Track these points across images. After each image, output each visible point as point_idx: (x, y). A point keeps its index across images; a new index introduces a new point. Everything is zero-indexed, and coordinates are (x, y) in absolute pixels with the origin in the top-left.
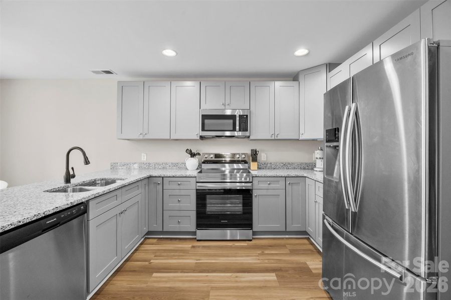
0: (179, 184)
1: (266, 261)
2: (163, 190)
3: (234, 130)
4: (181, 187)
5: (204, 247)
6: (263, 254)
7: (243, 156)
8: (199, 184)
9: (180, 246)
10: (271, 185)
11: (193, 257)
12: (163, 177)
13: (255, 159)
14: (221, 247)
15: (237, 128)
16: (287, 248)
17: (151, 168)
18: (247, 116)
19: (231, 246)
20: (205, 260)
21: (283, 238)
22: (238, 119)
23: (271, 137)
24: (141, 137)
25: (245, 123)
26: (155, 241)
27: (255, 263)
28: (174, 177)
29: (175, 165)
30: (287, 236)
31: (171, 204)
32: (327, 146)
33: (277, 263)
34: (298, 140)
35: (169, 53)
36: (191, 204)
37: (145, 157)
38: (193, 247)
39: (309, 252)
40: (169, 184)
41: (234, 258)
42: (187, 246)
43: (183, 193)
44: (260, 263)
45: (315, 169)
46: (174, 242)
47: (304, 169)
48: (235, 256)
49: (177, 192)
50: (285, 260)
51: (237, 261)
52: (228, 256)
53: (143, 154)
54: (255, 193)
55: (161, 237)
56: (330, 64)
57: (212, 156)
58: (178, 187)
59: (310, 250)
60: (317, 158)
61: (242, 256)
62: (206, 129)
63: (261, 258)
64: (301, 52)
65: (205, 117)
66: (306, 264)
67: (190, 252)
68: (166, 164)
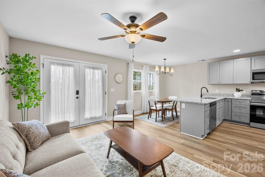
0: (240, 102)
2: (232, 104)
8: (252, 103)
12: (232, 99)
17: (221, 96)
24: (218, 83)
28: (237, 99)
31: (236, 110)
40: (235, 102)
49: (239, 106)
55: (230, 122)
57: (258, 91)
62: (254, 79)
68: (229, 94)
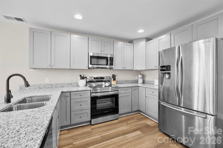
0: (81, 95)
1: (132, 126)
2: (70, 99)
3: (107, 64)
4: (82, 97)
5: (98, 127)
6: (127, 124)
7: (108, 78)
8: (93, 94)
9: (84, 130)
10: (126, 91)
11: (97, 134)
12: (70, 92)
13: (114, 79)
14: (107, 125)
15: (109, 64)
16: (135, 119)
17: (53, 87)
18: (113, 58)
19: (111, 124)
20: (104, 134)
21: (130, 115)
22: (109, 59)
23: (123, 68)
24: (50, 67)
25: (112, 61)
26: (66, 131)
27: (128, 129)
28: (78, 91)
29: (70, 84)
30: (131, 114)
31: (75, 107)
32: (161, 73)
33: (136, 126)
34: (133, 70)
35: (79, 17)
36: (87, 106)
37: (49, 80)
38: (92, 129)
39: (144, 118)
40: (74, 96)
41: (117, 129)
42: (88, 129)
43: (83, 100)
44: (130, 128)
45: (138, 83)
46: (78, 129)
47: (133, 83)
48: (117, 128)
49: (79, 100)
50: (138, 124)
51: (120, 130)
52: (113, 129)
53: (46, 79)
54: (119, 96)
55: (69, 128)
56: (147, 38)
57: (93, 78)
58: (80, 97)
59: (143, 118)
60: (139, 78)
61: (120, 127)
62: (92, 64)
63: (129, 125)
64: (141, 31)
65: (92, 57)
66: (147, 123)
67: (93, 132)
68: (64, 84)
